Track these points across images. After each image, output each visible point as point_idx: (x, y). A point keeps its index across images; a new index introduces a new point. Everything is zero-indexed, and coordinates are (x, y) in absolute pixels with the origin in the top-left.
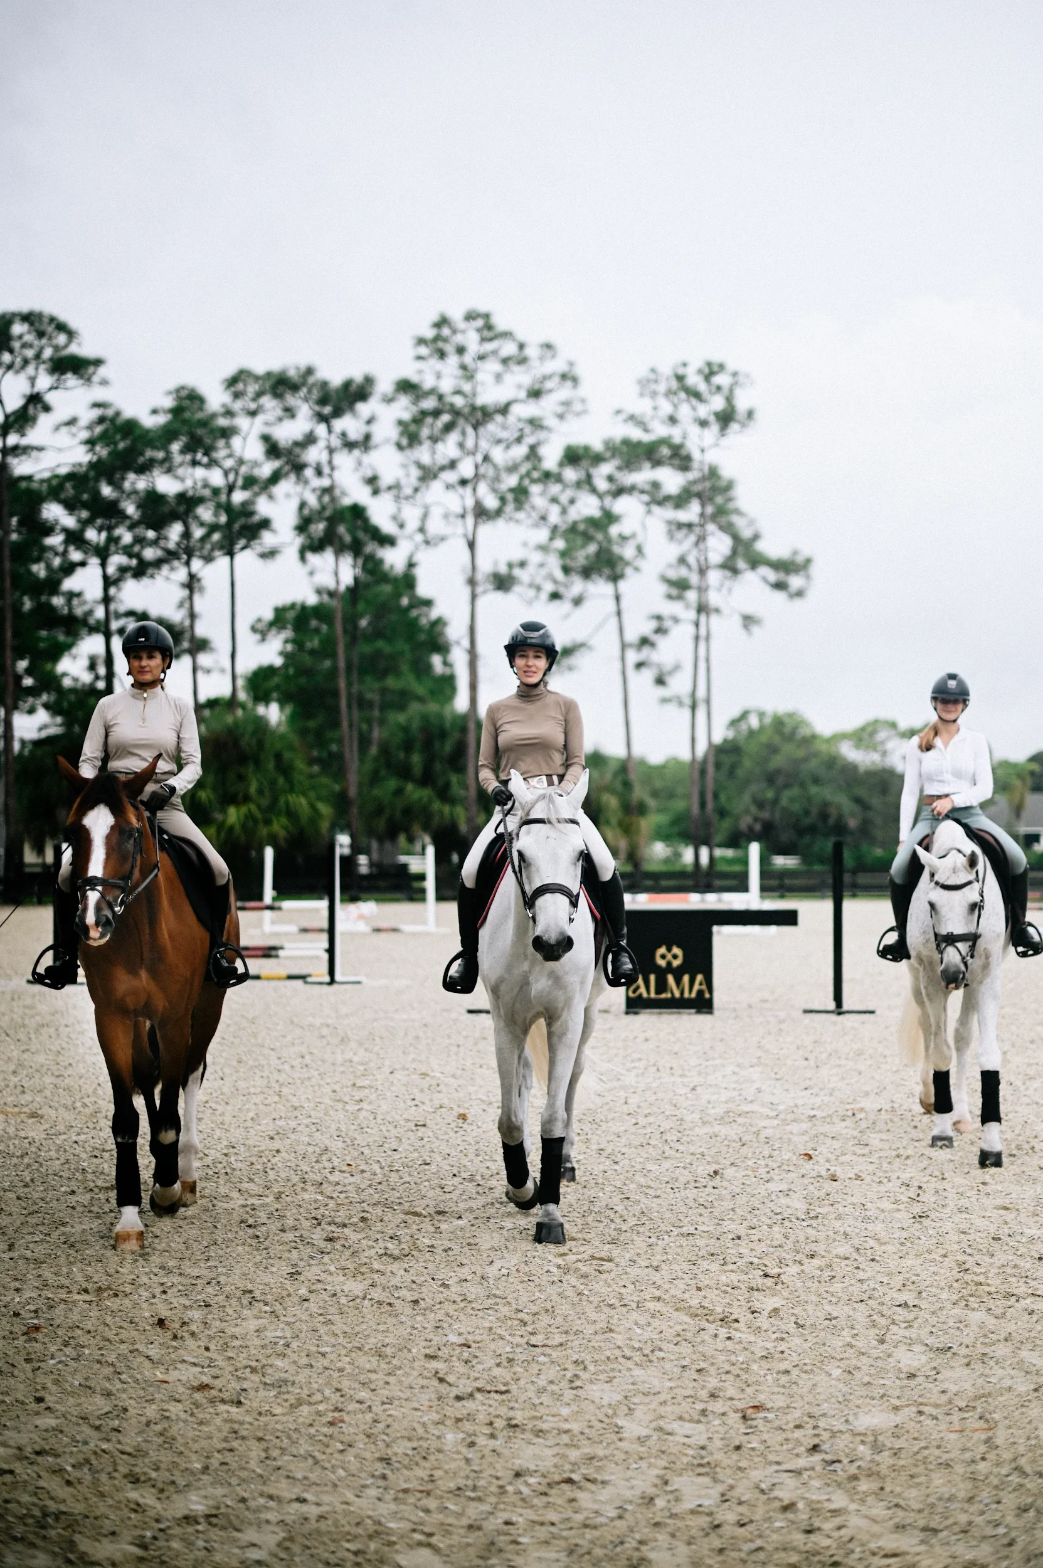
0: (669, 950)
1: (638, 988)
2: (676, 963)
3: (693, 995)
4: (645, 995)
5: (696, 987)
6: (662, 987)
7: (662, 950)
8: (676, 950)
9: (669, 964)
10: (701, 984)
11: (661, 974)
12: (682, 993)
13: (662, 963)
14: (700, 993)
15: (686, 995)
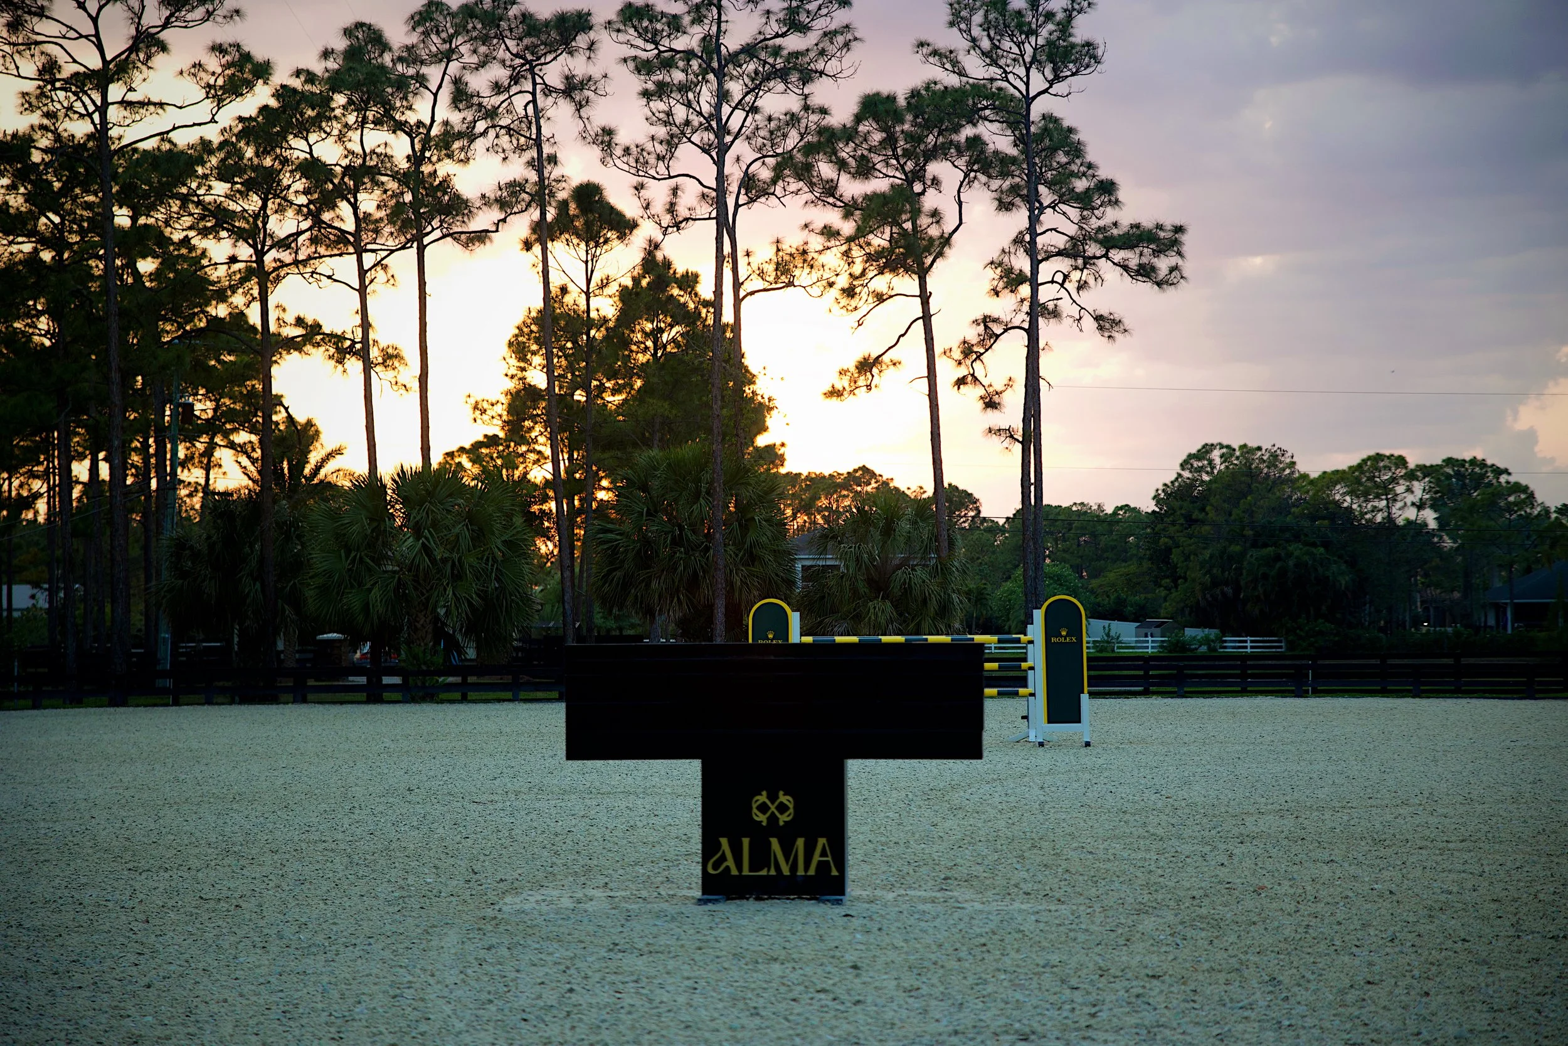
0: (773, 797)
1: (723, 858)
2: (783, 819)
3: (812, 872)
4: (734, 872)
5: (817, 858)
6: (761, 857)
7: (763, 798)
8: (784, 798)
9: (773, 819)
10: (823, 853)
11: (760, 836)
12: (794, 868)
13: (762, 818)
14: (823, 867)
15: (801, 872)
